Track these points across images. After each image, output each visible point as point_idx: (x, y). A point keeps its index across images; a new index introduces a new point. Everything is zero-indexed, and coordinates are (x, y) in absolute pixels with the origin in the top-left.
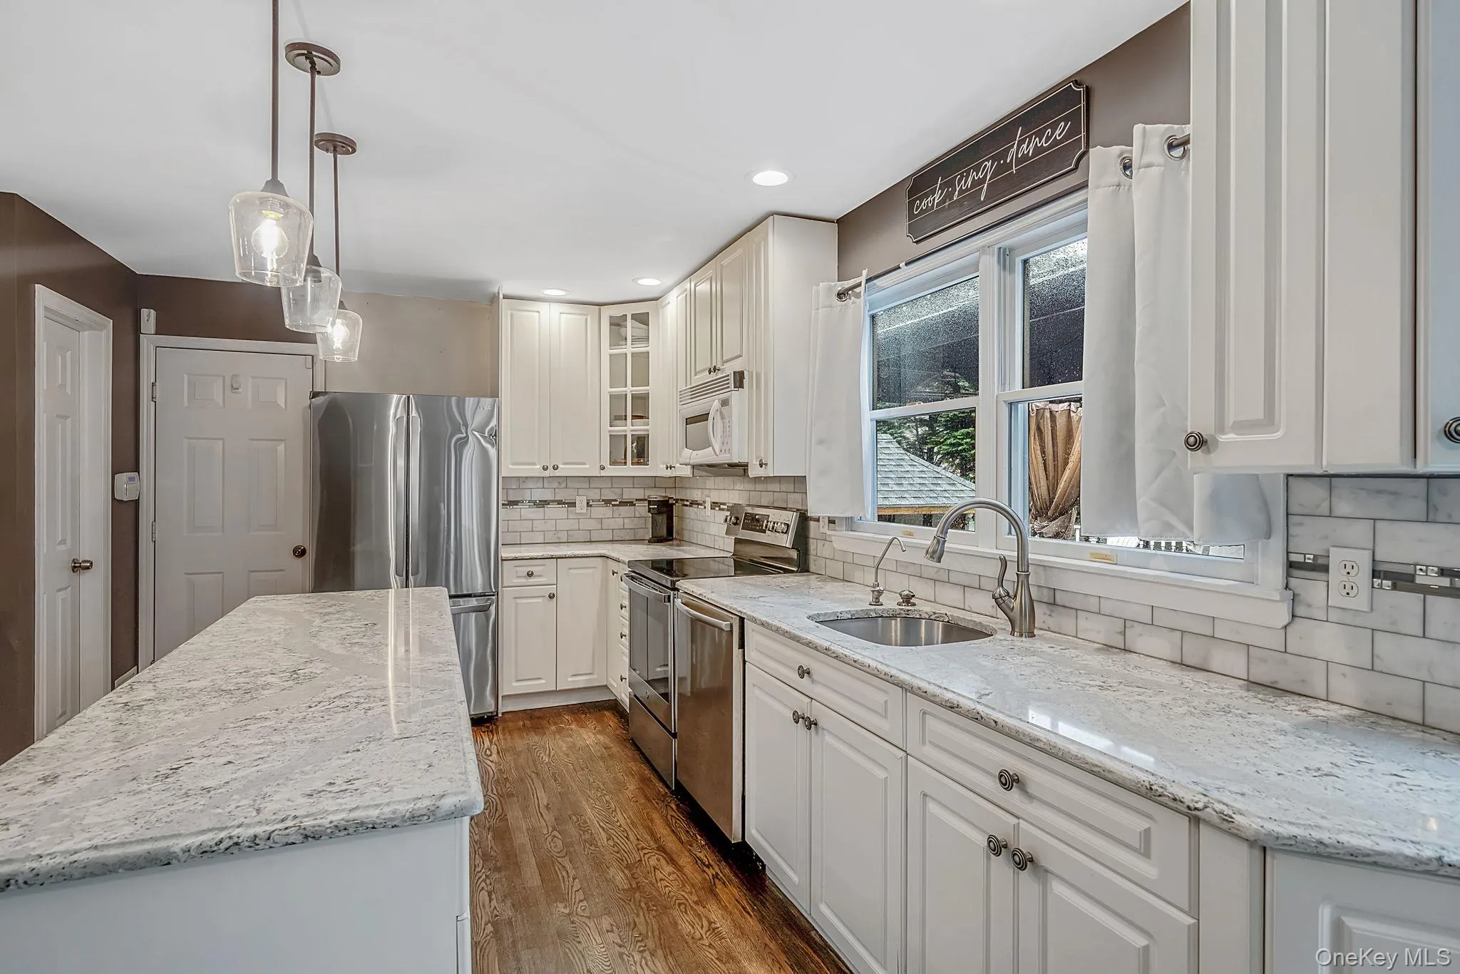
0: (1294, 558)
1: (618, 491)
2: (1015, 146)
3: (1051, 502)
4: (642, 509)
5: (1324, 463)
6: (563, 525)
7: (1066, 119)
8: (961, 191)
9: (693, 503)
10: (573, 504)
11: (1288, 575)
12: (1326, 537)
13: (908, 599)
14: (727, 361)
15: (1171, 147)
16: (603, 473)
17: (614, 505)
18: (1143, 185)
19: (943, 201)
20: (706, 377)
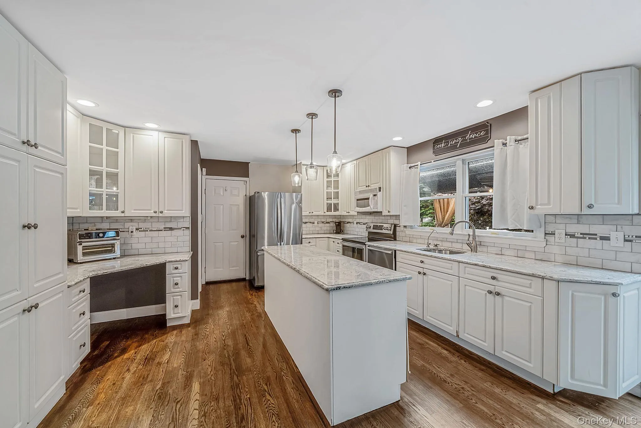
0: (546, 232)
1: (326, 219)
2: (469, 135)
3: (443, 222)
4: (333, 225)
5: (562, 212)
6: (312, 229)
7: (484, 131)
8: (451, 144)
9: (348, 223)
10: (314, 223)
11: (545, 236)
12: (554, 227)
13: (436, 246)
14: (372, 184)
15: (516, 141)
16: (325, 214)
17: (324, 223)
18: (510, 149)
19: (445, 146)
20: (364, 188)
